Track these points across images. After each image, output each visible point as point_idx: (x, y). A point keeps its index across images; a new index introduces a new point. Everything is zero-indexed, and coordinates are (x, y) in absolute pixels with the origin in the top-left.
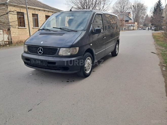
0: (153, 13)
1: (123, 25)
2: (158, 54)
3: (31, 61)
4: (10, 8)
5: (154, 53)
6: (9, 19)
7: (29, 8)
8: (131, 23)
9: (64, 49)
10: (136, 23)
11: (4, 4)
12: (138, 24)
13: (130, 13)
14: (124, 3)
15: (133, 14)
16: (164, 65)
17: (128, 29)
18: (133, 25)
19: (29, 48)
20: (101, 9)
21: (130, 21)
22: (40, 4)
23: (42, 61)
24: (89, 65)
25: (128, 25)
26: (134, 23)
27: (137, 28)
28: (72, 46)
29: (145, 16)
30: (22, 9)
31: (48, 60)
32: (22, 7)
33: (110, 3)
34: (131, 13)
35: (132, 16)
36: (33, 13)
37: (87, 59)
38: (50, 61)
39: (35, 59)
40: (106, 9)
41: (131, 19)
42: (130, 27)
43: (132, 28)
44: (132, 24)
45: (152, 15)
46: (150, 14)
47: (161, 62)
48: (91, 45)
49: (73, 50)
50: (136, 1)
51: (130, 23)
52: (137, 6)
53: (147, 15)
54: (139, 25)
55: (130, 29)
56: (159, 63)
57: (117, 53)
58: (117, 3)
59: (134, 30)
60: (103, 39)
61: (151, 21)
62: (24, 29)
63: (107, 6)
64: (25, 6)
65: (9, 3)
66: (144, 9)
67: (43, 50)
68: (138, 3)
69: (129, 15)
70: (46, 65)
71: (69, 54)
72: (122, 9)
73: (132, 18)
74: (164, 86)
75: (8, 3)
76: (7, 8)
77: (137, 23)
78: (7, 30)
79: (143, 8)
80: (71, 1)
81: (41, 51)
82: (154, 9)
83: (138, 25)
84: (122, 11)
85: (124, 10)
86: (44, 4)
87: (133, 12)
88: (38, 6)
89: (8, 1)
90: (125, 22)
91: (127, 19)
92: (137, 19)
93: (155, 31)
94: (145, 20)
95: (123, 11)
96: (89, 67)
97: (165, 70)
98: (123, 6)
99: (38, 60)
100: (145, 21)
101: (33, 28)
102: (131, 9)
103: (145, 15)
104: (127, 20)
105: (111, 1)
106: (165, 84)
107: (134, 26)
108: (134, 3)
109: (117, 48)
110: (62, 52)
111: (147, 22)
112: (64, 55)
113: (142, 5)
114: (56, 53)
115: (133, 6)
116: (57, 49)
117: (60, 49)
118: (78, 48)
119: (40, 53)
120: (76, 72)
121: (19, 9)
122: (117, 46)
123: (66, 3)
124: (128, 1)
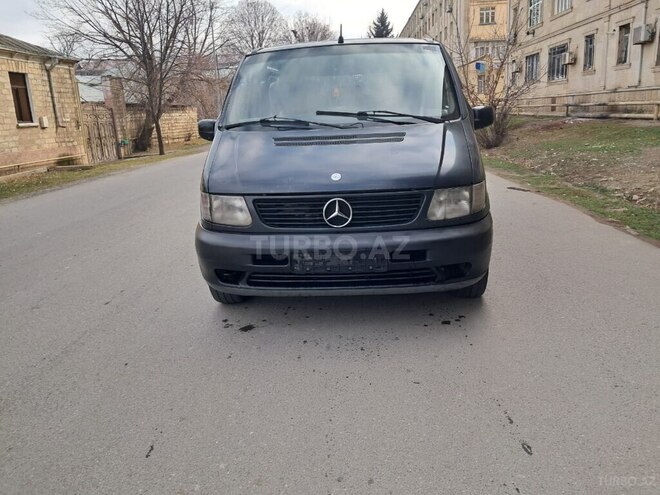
5: (523, 190)
14: (260, 18)
50: (304, 14)
52: (306, 33)
58: (234, 17)
68: (310, 21)
81: (341, 214)
98: (256, 33)
108: (297, 20)
114: (414, 211)
115: (295, 32)
117: (434, 192)
119: (337, 220)
123: (39, 10)
124: (273, 11)
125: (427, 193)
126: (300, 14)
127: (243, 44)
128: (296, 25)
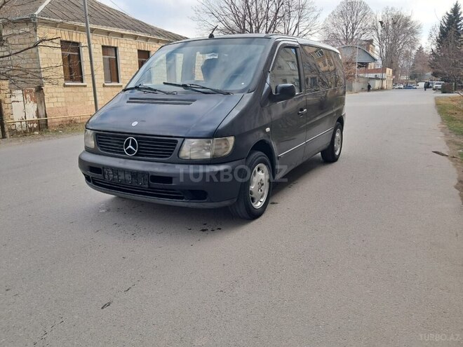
0: (438, 41)
1: (351, 76)
2: (454, 157)
3: (104, 175)
4: (43, 32)
5: (443, 155)
6: (40, 59)
7: (92, 30)
8: (374, 69)
9: (195, 142)
10: (389, 71)
11: (27, 21)
12: (394, 73)
13: (371, 42)
14: (356, 13)
15: (381, 46)
18: (379, 75)
19: (100, 138)
20: (292, 31)
21: (371, 66)
22: (123, 19)
23: (135, 174)
24: (263, 185)
25: (367, 76)
26: (383, 71)
27: (390, 85)
28: (216, 134)
29: (414, 52)
30: (74, 34)
31: (151, 172)
32: (75, 28)
33: (315, 14)
34: (376, 42)
35: (376, 51)
36: (105, 44)
37: (256, 169)
38: (160, 173)
39: (115, 167)
40: (305, 32)
41: (374, 60)
43: (377, 84)
44: (378, 72)
45: (434, 47)
46: (429, 44)
48: (268, 130)
49: (220, 144)
50: (390, 8)
51: (371, 71)
52: (390, 22)
53: (421, 48)
54: (397, 77)
56: (455, 182)
57: (337, 153)
58: (336, 14)
59: (382, 89)
60: (299, 114)
61: (432, 66)
62: (80, 89)
63: (307, 23)
64: (83, 25)
65: (41, 18)
66: (413, 32)
67: (139, 145)
68: (395, 13)
69: (368, 48)
70: (147, 186)
71: (208, 155)
72: (349, 31)
73: (377, 57)
75: (38, 17)
76: (36, 31)
77: (391, 70)
78: (34, 89)
79: (408, 28)
80: (209, 11)
81: (132, 148)
82: (439, 30)
83: (394, 77)
84: (350, 37)
85: (356, 34)
86: (133, 20)
87: (381, 39)
88: (117, 24)
89: (36, 13)
90: (361, 66)
91: (364, 59)
92: (390, 60)
93: (443, 93)
94: (416, 61)
95: (353, 38)
96: (261, 191)
98: (351, 24)
99: (124, 171)
100: (413, 65)
101: (104, 86)
102: (374, 33)
103: (414, 49)
104: (362, 63)
105: (318, 10)
107: (382, 79)
108: (384, 13)
109: (336, 140)
110: (190, 149)
111: (419, 68)
112: (195, 157)
113: (407, 19)
114: (172, 151)
115: (381, 23)
116: (176, 141)
117: (184, 140)
118: (231, 140)
119: (130, 151)
120: (226, 203)
121: (67, 32)
122: (338, 135)
123: (195, 15)
124: (366, 8)
125: (180, 140)
126: (387, 8)
127: (340, 32)
128: (383, 17)
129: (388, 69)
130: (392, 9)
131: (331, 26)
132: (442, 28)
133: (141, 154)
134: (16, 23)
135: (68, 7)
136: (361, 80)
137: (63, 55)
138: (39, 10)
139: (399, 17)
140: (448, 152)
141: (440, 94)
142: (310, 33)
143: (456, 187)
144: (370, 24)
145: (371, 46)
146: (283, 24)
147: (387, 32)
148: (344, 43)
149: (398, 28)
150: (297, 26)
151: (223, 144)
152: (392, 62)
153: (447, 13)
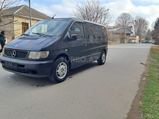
0: (154, 27)
1: (124, 38)
2: (146, 65)
3: (5, 64)
4: (15, 19)
5: (143, 64)
6: (14, 28)
7: (33, 19)
8: (133, 36)
9: (34, 52)
10: (138, 37)
11: (11, 16)
12: (139, 37)
13: (132, 27)
14: (126, 17)
15: (135, 29)
16: (146, 75)
17: (129, 42)
18: (134, 38)
19: (6, 51)
21: (131, 35)
22: (44, 16)
23: (13, 64)
24: (64, 70)
25: (130, 38)
27: (138, 42)
28: (43, 50)
30: (27, 20)
31: (18, 63)
32: (27, 18)
33: (111, 17)
34: (133, 27)
35: (133, 30)
38: (20, 63)
39: (8, 61)
41: (132, 33)
42: (131, 40)
43: (133, 41)
44: (134, 37)
45: (153, 29)
46: (151, 28)
47: (145, 73)
48: (66, 50)
50: (138, 16)
51: (131, 37)
52: (138, 21)
53: (149, 30)
54: (141, 39)
55: (131, 42)
56: (142, 73)
58: (119, 17)
59: (135, 43)
61: (153, 35)
63: (107, 20)
64: (29, 17)
65: (16, 15)
66: (146, 24)
67: (16, 54)
68: (140, 18)
69: (130, 29)
70: (16, 68)
71: (38, 58)
72: (124, 23)
73: (134, 32)
74: (135, 95)
75: (14, 14)
76: (13, 19)
78: (11, 38)
79: (145, 23)
80: (74, 15)
81: (14, 54)
82: (155, 24)
83: (139, 39)
84: (124, 25)
86: (48, 16)
87: (135, 26)
88: (42, 18)
89: (14, 13)
90: (127, 35)
91: (128, 32)
93: (155, 44)
94: (147, 34)
95: (125, 25)
96: (63, 72)
97: (145, 80)
98: (125, 21)
99: (10, 62)
100: (146, 35)
102: (133, 24)
103: (147, 30)
104: (128, 34)
105: (111, 15)
106: (136, 94)
107: (135, 39)
108: (136, 18)
109: (103, 57)
110: (33, 55)
111: (148, 36)
112: (33, 58)
113: (144, 20)
114: (26, 56)
115: (135, 21)
116: (27, 52)
117: (30, 52)
120: (45, 76)
121: (24, 20)
124: (130, 16)
125: (28, 52)
127: (121, 23)
128: (136, 19)
129: (137, 36)
130: (139, 16)
131: (118, 21)
132: (156, 23)
133: (16, 57)
134: (7, 16)
135: (26, 12)
136: (128, 40)
137: (22, 27)
138: (16, 12)
139: (141, 19)
140: (145, 63)
141: (154, 45)
142: (108, 23)
143: (141, 75)
144: (131, 21)
145: (132, 28)
146: (100, 20)
147: (137, 24)
148: (122, 27)
149: (141, 22)
150: (104, 20)
151: (45, 54)
152: (139, 34)
153: (158, 18)
